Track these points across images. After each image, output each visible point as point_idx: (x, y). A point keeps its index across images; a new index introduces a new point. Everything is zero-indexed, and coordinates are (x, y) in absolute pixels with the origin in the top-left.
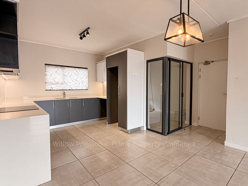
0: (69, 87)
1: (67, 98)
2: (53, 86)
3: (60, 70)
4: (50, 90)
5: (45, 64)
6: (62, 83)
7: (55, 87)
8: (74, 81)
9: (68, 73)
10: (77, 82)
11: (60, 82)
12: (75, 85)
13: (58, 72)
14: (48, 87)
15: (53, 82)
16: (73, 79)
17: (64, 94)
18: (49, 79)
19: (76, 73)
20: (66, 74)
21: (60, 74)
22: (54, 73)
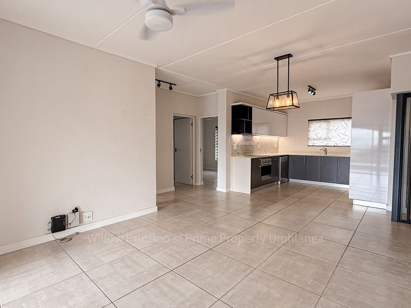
0: (334, 142)
1: (328, 155)
2: (315, 142)
3: (324, 124)
4: (313, 146)
5: (309, 120)
6: (325, 139)
7: (317, 143)
8: (341, 135)
9: (334, 126)
10: (344, 136)
11: (324, 137)
12: (343, 140)
13: (321, 126)
14: (311, 143)
15: (316, 137)
16: (339, 134)
17: (326, 151)
18: (312, 135)
19: (344, 125)
20: (331, 128)
21: (323, 128)
22: (317, 128)
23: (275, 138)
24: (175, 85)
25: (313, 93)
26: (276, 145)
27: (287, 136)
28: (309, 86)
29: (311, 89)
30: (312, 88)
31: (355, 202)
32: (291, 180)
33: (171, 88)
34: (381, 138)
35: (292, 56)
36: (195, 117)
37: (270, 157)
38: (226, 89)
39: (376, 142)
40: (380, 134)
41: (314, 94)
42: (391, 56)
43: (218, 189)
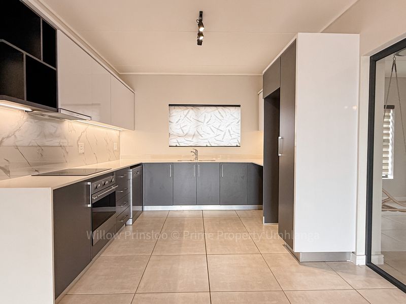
0: (206, 141)
2: (180, 140)
3: (191, 112)
4: (176, 146)
5: (170, 105)
6: (194, 136)
7: (183, 142)
8: (215, 130)
9: (205, 117)
10: (219, 132)
12: (217, 138)
13: (188, 116)
14: (173, 142)
15: (181, 133)
16: (212, 128)
18: (175, 128)
19: (219, 116)
20: (202, 119)
21: (191, 119)
22: (182, 118)
26: (115, 144)
27: (134, 129)
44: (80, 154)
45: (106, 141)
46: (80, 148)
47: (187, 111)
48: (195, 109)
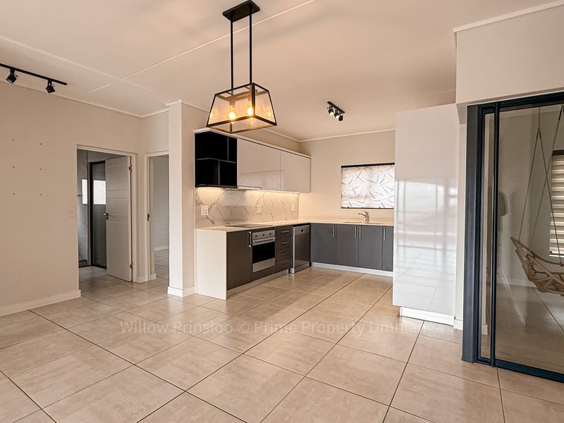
0: (379, 202)
1: (372, 222)
2: (352, 201)
3: (364, 173)
4: (348, 208)
5: (342, 167)
6: (366, 197)
7: (355, 203)
8: (389, 191)
9: (378, 177)
11: (364, 194)
13: (360, 177)
14: (346, 204)
15: (352, 193)
16: (386, 189)
17: (367, 216)
18: (348, 190)
20: (374, 179)
21: (363, 180)
22: (354, 179)
23: (292, 196)
24: (65, 84)
25: (338, 117)
26: (293, 206)
27: (310, 192)
28: (329, 103)
29: (334, 109)
30: (336, 107)
31: (404, 312)
32: (315, 264)
33: (50, 89)
34: (447, 196)
35: (257, 9)
36: (136, 154)
37: (273, 228)
38: (180, 101)
39: (441, 202)
40: (446, 190)
41: (341, 119)
42: (455, 30)
43: (170, 291)
44: (258, 214)
45: (283, 203)
46: (258, 209)
47: (359, 172)
48: (368, 169)
